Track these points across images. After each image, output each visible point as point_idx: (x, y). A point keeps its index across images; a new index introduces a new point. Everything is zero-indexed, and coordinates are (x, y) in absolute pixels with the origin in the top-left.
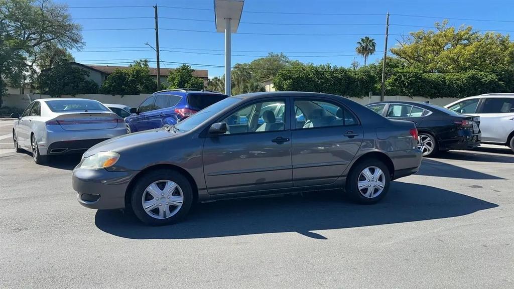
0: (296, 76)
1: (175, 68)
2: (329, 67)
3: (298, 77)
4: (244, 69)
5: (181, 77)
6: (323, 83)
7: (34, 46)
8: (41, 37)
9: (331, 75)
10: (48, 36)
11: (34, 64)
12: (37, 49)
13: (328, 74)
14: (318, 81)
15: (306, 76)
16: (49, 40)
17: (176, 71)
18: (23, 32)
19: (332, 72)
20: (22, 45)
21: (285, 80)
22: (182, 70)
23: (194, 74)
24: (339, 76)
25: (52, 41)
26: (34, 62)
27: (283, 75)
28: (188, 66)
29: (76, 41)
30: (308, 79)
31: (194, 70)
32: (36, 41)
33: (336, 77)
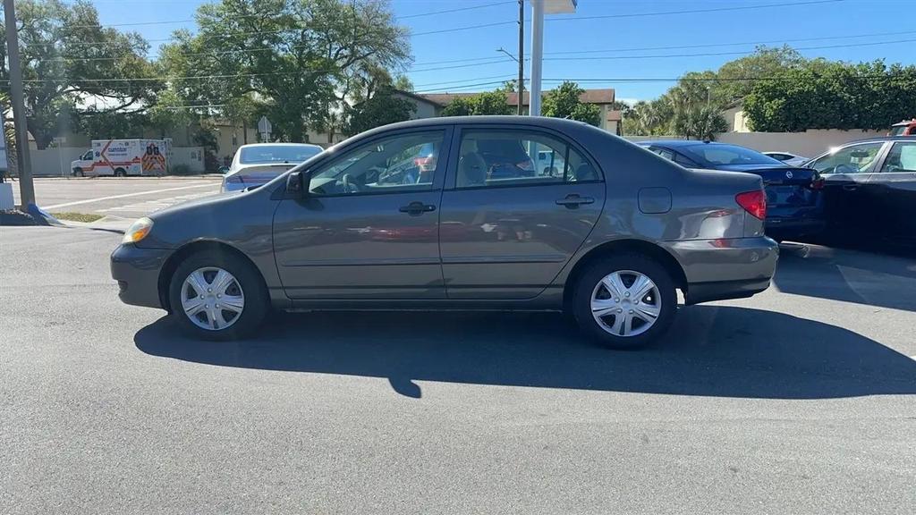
0: (796, 90)
1: (550, 90)
2: (881, 67)
3: (801, 92)
4: (694, 82)
5: (558, 105)
6: (862, 103)
7: (344, 66)
8: (353, 53)
9: (885, 85)
10: (363, 50)
11: (346, 96)
12: (349, 72)
13: (876, 83)
14: (850, 99)
15: (821, 89)
16: (365, 56)
17: (551, 95)
18: (328, 47)
19: (889, 77)
20: (329, 67)
21: (770, 99)
22: (562, 92)
23: (581, 99)
24: (904, 85)
25: (369, 57)
26: (345, 93)
27: (766, 90)
28: (573, 84)
29: (399, 54)
30: (825, 96)
31: (583, 91)
32: (345, 60)
33: (897, 87)
